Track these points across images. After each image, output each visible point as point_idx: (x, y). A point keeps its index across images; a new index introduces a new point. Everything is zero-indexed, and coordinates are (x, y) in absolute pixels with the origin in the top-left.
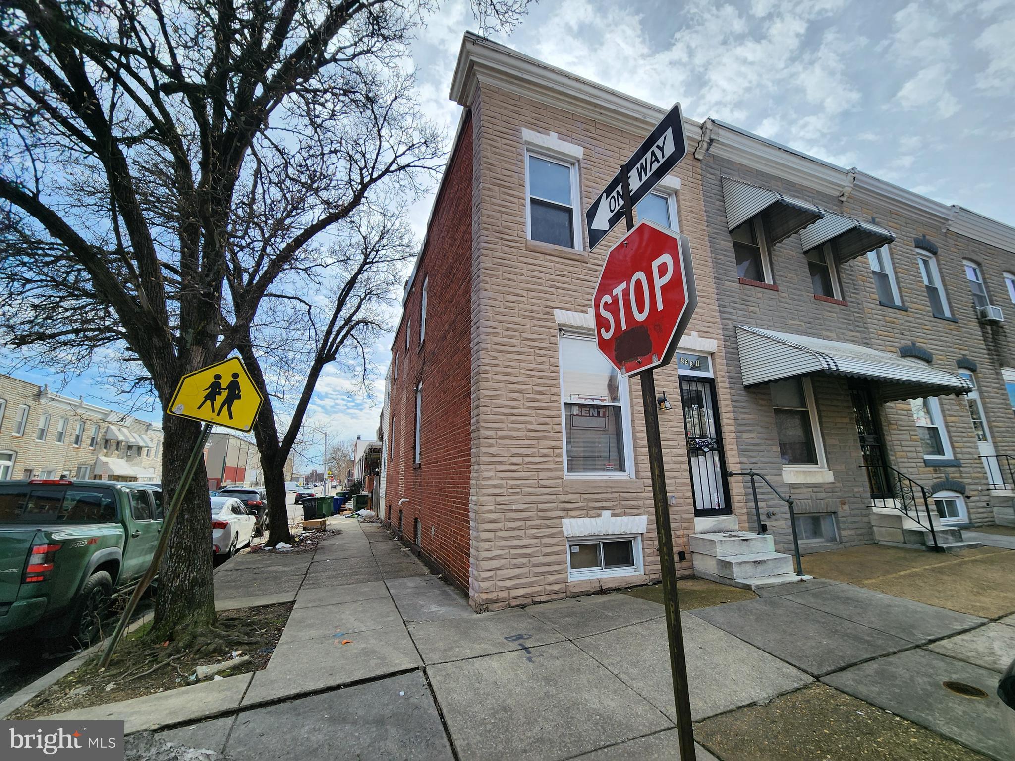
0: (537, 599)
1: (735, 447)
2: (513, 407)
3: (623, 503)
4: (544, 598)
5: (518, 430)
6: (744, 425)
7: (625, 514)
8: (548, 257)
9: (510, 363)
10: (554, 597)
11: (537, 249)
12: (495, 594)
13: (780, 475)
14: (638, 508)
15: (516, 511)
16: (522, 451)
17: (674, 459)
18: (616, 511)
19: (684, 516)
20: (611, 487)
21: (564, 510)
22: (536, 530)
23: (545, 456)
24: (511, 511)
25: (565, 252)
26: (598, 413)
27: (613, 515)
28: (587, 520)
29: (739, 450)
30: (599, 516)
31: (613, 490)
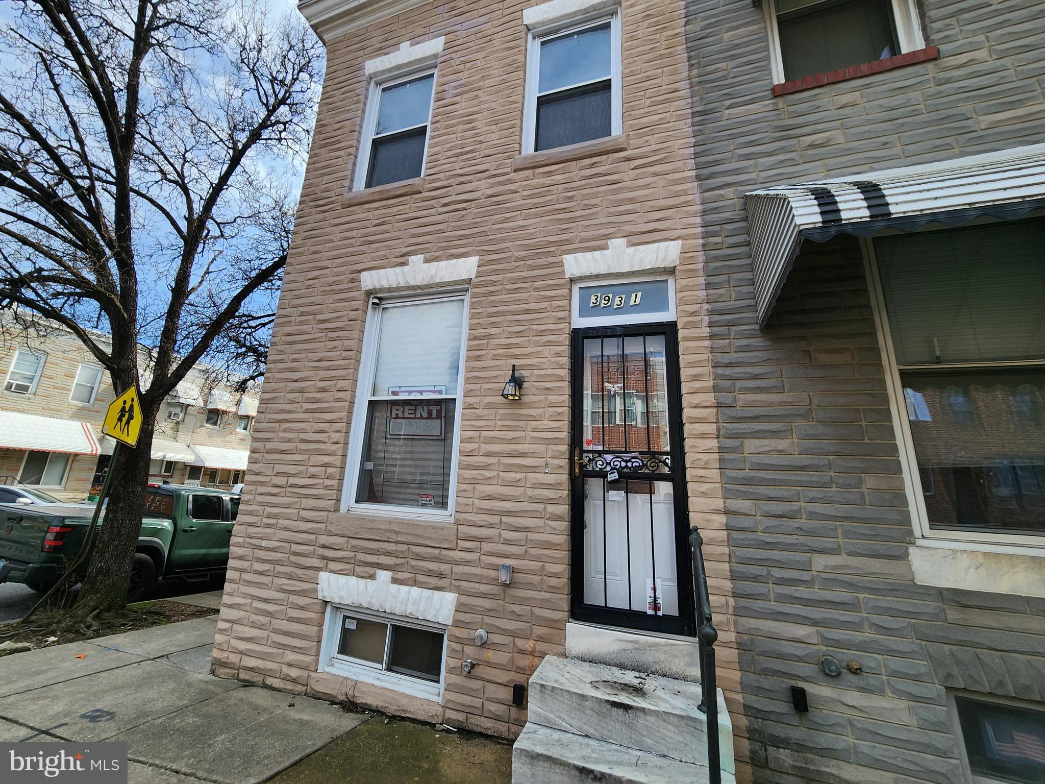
0: (269, 681)
1: (715, 474)
2: (289, 412)
3: (413, 563)
4: (277, 683)
5: (289, 441)
6: (755, 418)
7: (415, 583)
8: (366, 206)
9: (295, 356)
10: (289, 686)
11: (352, 202)
12: (225, 655)
13: (903, 556)
14: (441, 576)
15: (267, 549)
16: (286, 469)
17: (530, 492)
18: (400, 575)
19: (538, 611)
20: (397, 533)
21: (324, 558)
22: (286, 581)
23: (313, 476)
24: (260, 548)
25: (387, 191)
26: (430, 413)
27: (395, 581)
28: (353, 580)
29: (726, 480)
30: (372, 577)
31: (400, 539)
